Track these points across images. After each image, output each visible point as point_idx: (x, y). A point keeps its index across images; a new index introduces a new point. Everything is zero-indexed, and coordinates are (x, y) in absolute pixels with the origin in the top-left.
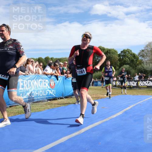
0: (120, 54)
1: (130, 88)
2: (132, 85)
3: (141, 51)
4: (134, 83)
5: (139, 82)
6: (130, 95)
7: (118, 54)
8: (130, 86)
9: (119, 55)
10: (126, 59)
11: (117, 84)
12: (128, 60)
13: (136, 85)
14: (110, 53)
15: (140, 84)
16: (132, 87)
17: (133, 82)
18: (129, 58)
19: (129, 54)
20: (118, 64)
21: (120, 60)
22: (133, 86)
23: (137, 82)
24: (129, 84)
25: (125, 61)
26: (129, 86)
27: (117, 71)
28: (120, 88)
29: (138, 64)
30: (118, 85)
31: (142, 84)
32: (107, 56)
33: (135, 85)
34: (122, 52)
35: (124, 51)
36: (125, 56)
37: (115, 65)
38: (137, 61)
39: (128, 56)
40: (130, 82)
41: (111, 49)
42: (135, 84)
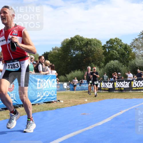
0: (105, 45)
1: (121, 90)
2: (124, 86)
3: (134, 40)
4: (125, 84)
5: (132, 82)
6: (121, 98)
7: (103, 45)
8: (121, 88)
9: (104, 47)
10: (113, 52)
11: (102, 87)
12: (117, 53)
13: (128, 87)
14: (91, 45)
15: (135, 85)
16: (123, 89)
17: (124, 82)
18: (118, 51)
19: (119, 46)
20: (103, 60)
21: (105, 53)
22: (125, 88)
23: (129, 82)
24: (119, 86)
25: (112, 55)
26: (118, 88)
27: (101, 70)
28: (106, 92)
29: (131, 58)
30: (104, 88)
31: (137, 85)
32: (87, 49)
33: (126, 87)
34: (107, 42)
35: (111, 42)
36: (112, 48)
37: (99, 61)
38: (128, 54)
39: (116, 48)
40: (121, 82)
41: (92, 39)
42: (127, 85)
